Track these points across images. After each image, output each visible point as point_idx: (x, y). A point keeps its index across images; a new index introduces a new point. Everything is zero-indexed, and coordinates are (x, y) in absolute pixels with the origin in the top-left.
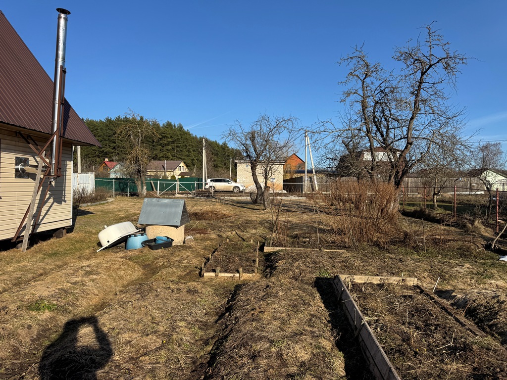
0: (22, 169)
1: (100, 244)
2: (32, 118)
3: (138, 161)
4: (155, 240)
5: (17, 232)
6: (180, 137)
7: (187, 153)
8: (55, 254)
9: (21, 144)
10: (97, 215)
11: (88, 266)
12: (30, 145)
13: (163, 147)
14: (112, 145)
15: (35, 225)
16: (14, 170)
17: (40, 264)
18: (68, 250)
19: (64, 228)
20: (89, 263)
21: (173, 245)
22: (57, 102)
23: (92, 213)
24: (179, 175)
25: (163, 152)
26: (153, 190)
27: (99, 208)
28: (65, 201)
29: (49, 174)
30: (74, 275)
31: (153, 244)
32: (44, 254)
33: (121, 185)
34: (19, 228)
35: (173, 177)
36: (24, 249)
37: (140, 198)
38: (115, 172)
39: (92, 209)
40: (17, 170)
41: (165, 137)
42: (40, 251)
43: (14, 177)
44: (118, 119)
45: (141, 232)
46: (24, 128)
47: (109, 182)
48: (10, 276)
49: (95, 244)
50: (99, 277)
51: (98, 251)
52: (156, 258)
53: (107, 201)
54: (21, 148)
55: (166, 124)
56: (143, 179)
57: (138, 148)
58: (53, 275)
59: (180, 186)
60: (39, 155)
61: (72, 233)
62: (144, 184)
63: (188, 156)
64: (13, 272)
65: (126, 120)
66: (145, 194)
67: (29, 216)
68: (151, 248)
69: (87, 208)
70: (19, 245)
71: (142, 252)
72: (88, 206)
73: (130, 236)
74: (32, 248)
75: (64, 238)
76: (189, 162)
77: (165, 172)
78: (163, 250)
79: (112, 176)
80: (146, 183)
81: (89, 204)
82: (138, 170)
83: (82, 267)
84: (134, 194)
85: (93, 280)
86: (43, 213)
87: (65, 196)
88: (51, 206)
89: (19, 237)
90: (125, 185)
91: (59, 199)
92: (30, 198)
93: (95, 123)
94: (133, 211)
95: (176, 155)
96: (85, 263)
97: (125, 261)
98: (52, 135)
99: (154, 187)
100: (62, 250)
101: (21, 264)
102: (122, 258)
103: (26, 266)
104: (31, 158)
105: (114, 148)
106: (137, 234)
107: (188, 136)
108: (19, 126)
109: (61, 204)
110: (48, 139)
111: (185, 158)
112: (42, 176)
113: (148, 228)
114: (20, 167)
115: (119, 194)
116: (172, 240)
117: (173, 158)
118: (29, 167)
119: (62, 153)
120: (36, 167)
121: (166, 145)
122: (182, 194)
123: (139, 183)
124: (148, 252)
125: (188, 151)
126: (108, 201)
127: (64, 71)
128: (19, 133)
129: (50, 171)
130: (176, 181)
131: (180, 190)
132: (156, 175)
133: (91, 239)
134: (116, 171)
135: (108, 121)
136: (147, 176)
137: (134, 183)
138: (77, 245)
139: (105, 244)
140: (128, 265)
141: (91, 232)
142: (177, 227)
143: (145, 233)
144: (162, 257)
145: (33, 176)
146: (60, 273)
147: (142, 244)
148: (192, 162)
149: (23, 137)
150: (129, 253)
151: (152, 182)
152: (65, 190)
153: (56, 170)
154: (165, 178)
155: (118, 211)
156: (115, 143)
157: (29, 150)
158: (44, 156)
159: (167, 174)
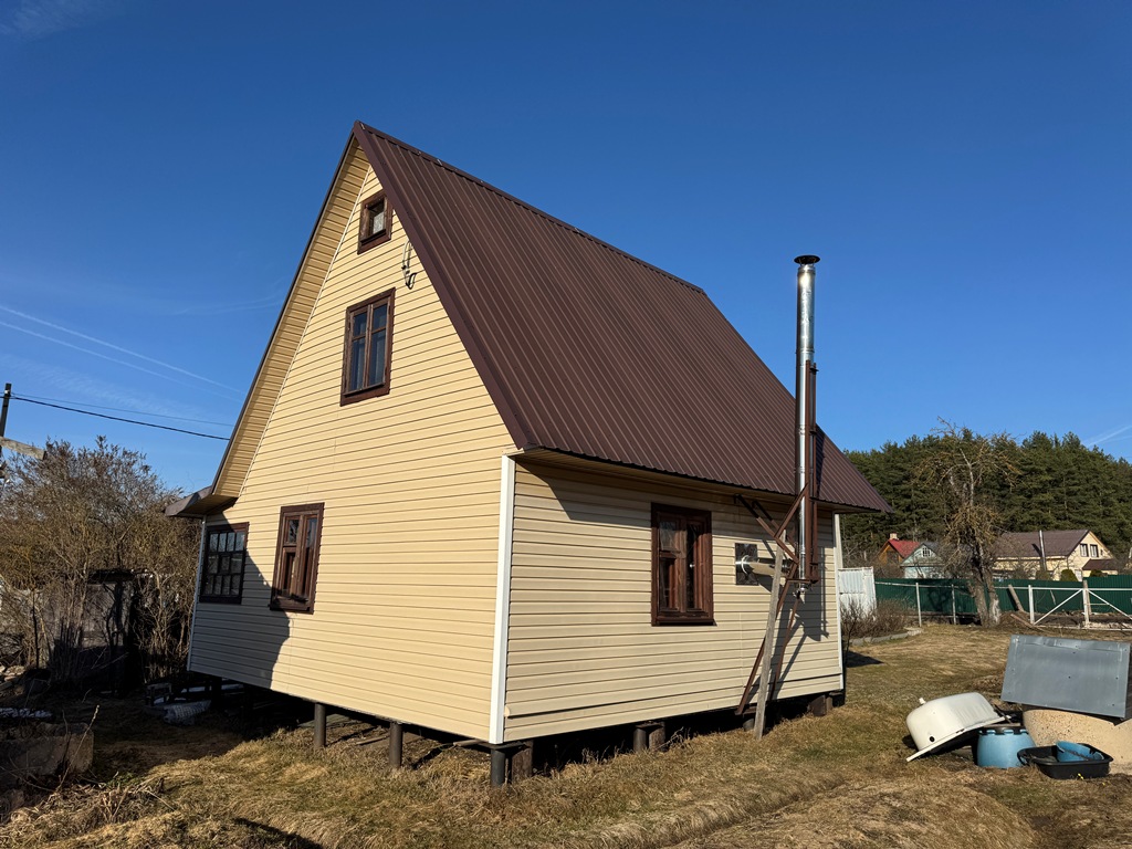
0: (747, 567)
1: (910, 742)
2: (759, 467)
3: (974, 538)
4: (1054, 751)
5: (744, 695)
6: (1074, 468)
7: (1102, 508)
8: (815, 753)
9: (743, 518)
10: (888, 667)
11: (896, 796)
12: (759, 520)
13: (1030, 497)
14: (902, 503)
15: (774, 684)
16: (734, 568)
17: (790, 771)
18: (842, 748)
19: (827, 694)
20: (896, 789)
21: (1113, 771)
22: (804, 432)
23: (879, 662)
24: (1084, 569)
25: (1030, 508)
26: (1017, 609)
27: (891, 649)
28: (827, 635)
29: (796, 576)
30: (866, 813)
31: (1050, 761)
32: (795, 749)
33: (934, 594)
34: (747, 687)
35: (1068, 573)
36: (758, 733)
37: (985, 630)
38: (917, 565)
39: (875, 651)
40: (738, 569)
41: (1032, 472)
42: (787, 741)
43: (734, 582)
44: (913, 444)
45: (1012, 725)
46: (749, 488)
47: (906, 589)
48: (740, 789)
49: (898, 741)
50: (924, 830)
51: (909, 759)
52: (1067, 803)
53: (906, 635)
54: (744, 526)
55: (1030, 440)
56: (989, 581)
57: (969, 507)
58: (822, 805)
59: (1092, 599)
60: (775, 537)
61: (844, 707)
62: (991, 595)
63: (1105, 515)
64: (744, 781)
65: (932, 444)
66: (996, 619)
67: (764, 663)
68: (1046, 770)
69: (864, 649)
70: (748, 723)
71: (1021, 778)
72: (865, 644)
73: (984, 730)
74: (771, 732)
75: (829, 717)
76: (1110, 531)
77: (1042, 562)
78: (1083, 782)
79: (911, 574)
80: (998, 591)
81: (868, 639)
82: (974, 559)
83: (883, 795)
84: (967, 619)
85: (913, 835)
86: (787, 658)
87: (825, 622)
88: (800, 645)
89: (747, 706)
90: (945, 595)
91: (816, 631)
92: (764, 624)
93: (863, 459)
94: (973, 664)
95: (1067, 515)
96: (888, 788)
97: (984, 797)
98: (797, 496)
99: (1018, 601)
100: (828, 744)
101: (757, 767)
102: (971, 785)
103: (766, 773)
104: (760, 545)
105: (908, 509)
106: (1004, 728)
107: (1098, 462)
108: (741, 486)
109: (819, 639)
110: (790, 506)
111: (1097, 520)
112: (783, 581)
113: (1029, 715)
114: (742, 562)
115: (932, 618)
116: (1108, 758)
117: (1060, 523)
118: (758, 563)
119: (818, 532)
120: (771, 562)
121: (1036, 491)
122: (1105, 621)
123: (979, 592)
124: (1039, 781)
125: (1104, 502)
126: (909, 633)
127: (812, 370)
128: (740, 497)
129: (797, 571)
130: (1081, 585)
131: (1094, 609)
132: (1019, 570)
133: (886, 727)
134: (918, 563)
135: (889, 450)
136: (996, 571)
137: (966, 590)
138: (860, 738)
139: (926, 746)
140: (993, 810)
141: (883, 709)
142: (1116, 721)
143: (1023, 727)
144: (1085, 804)
145: (766, 581)
146: (835, 802)
147: (1019, 756)
148: (1121, 533)
149: (747, 506)
150: (989, 778)
151: (1011, 587)
152: (825, 610)
153: (808, 568)
154: (1044, 578)
155: (936, 660)
156: (909, 497)
157: (756, 529)
158: (784, 541)
159: (1050, 566)
